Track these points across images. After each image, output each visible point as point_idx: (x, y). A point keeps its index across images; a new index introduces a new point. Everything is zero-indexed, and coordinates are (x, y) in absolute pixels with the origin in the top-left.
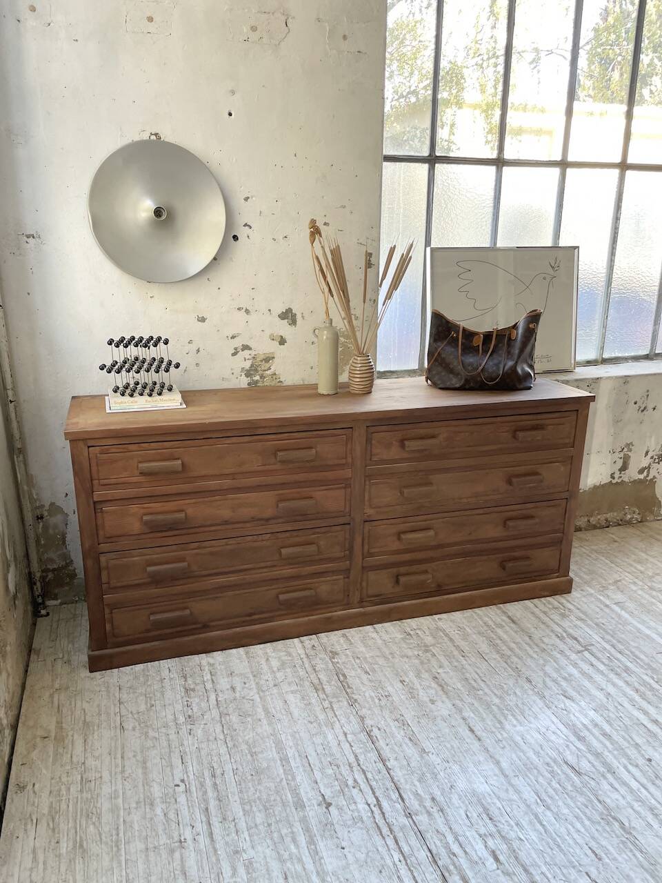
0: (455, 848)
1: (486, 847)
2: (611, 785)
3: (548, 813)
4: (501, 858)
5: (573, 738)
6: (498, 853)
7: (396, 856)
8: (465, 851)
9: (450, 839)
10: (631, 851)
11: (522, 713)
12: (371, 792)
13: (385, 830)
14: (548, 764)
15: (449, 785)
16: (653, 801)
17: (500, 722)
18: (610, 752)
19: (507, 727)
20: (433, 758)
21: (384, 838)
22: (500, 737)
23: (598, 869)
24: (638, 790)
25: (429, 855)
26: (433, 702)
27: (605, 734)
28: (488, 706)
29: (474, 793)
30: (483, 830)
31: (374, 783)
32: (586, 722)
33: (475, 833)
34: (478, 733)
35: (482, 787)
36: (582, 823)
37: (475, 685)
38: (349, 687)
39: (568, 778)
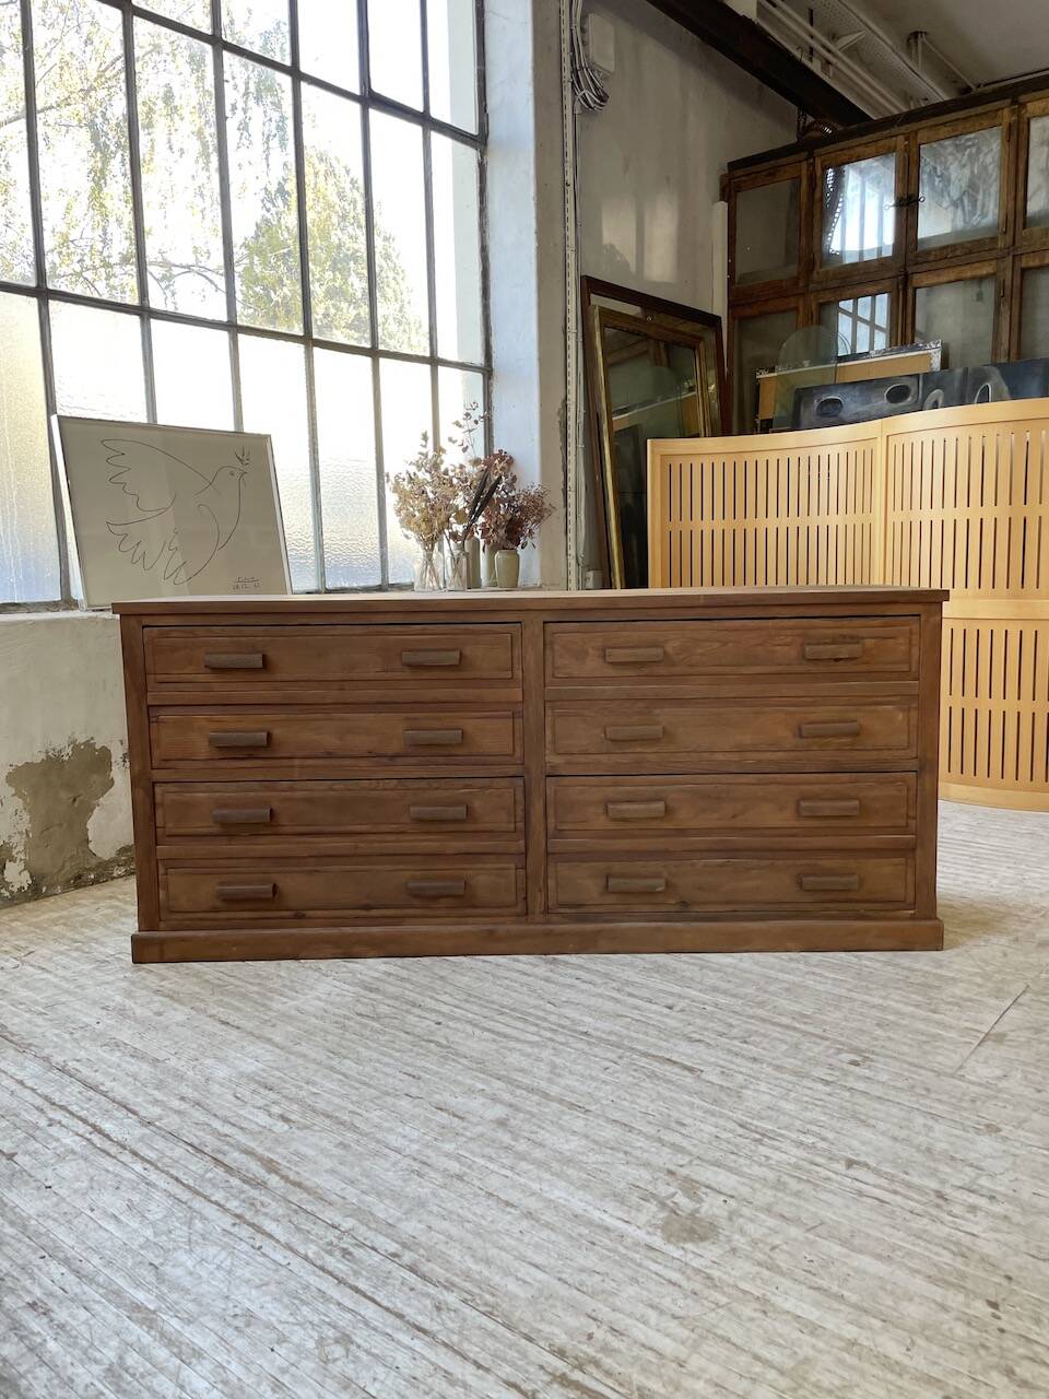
0: (227, 1129)
1: (270, 1115)
2: (419, 1016)
3: (347, 1062)
4: (293, 1117)
5: (363, 992)
6: (287, 1115)
7: (138, 1167)
8: (242, 1128)
9: (217, 1124)
10: (454, 1060)
11: (292, 989)
12: (80, 1123)
13: (113, 1150)
14: (336, 1022)
15: (203, 1080)
16: (470, 1015)
17: (264, 1005)
18: (411, 991)
19: (274, 1005)
20: (173, 1062)
21: (115, 1157)
22: (267, 1018)
23: (419, 1087)
24: (452, 1011)
25: (189, 1148)
26: (159, 1014)
27: (402, 979)
28: (244, 996)
29: (242, 1075)
30: (261, 1103)
31: (83, 1114)
32: (376, 975)
33: (252, 1110)
34: (236, 1024)
35: (250, 1066)
36: (390, 1056)
37: (221, 983)
38: (13, 1035)
39: (365, 1026)
